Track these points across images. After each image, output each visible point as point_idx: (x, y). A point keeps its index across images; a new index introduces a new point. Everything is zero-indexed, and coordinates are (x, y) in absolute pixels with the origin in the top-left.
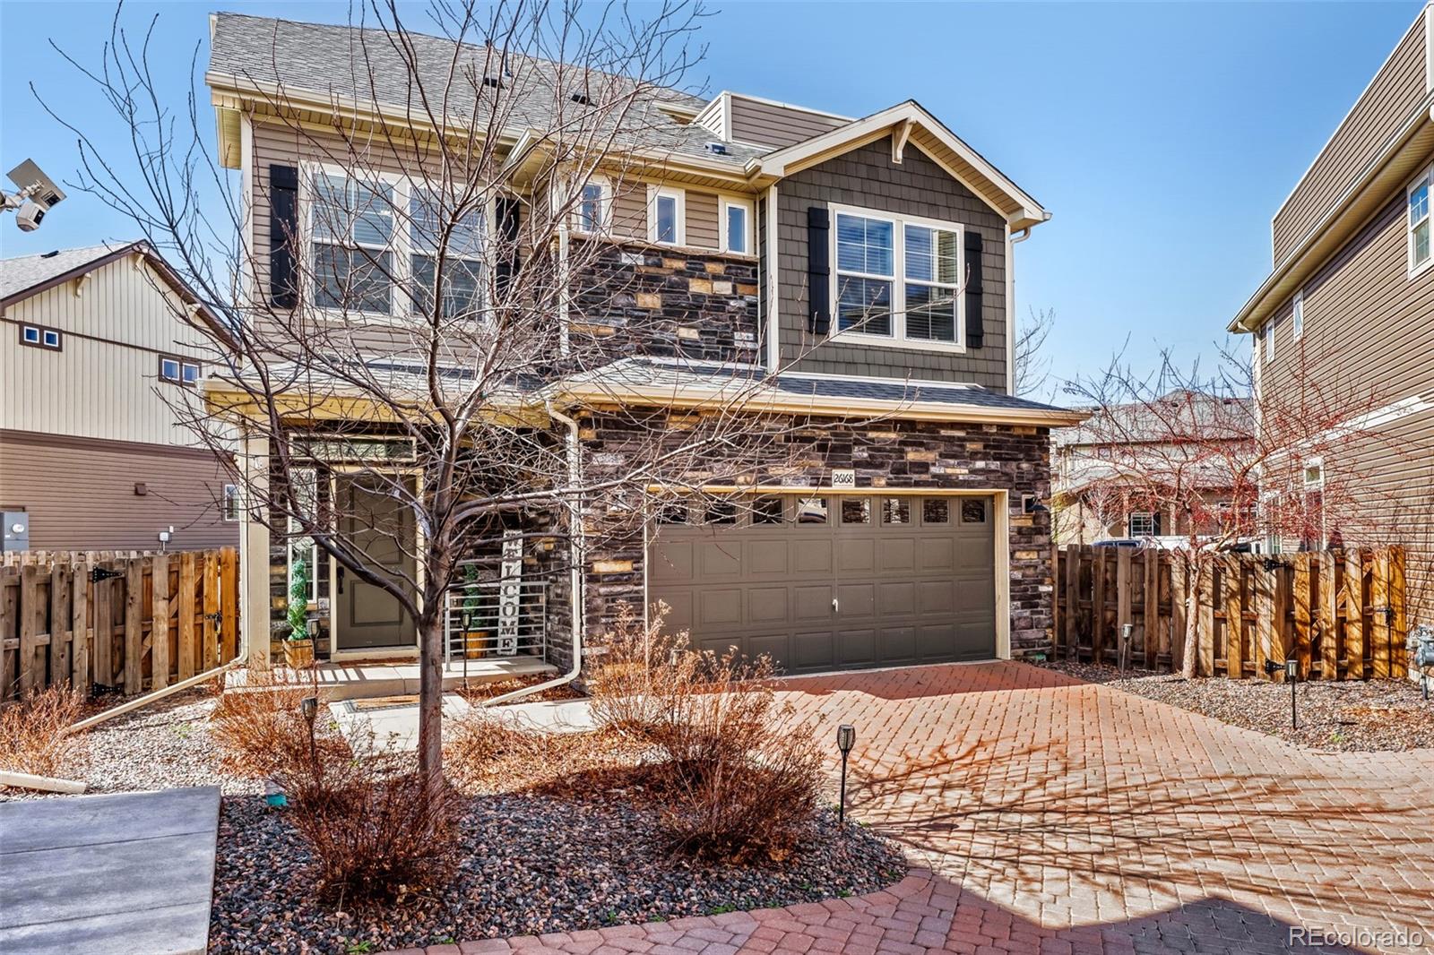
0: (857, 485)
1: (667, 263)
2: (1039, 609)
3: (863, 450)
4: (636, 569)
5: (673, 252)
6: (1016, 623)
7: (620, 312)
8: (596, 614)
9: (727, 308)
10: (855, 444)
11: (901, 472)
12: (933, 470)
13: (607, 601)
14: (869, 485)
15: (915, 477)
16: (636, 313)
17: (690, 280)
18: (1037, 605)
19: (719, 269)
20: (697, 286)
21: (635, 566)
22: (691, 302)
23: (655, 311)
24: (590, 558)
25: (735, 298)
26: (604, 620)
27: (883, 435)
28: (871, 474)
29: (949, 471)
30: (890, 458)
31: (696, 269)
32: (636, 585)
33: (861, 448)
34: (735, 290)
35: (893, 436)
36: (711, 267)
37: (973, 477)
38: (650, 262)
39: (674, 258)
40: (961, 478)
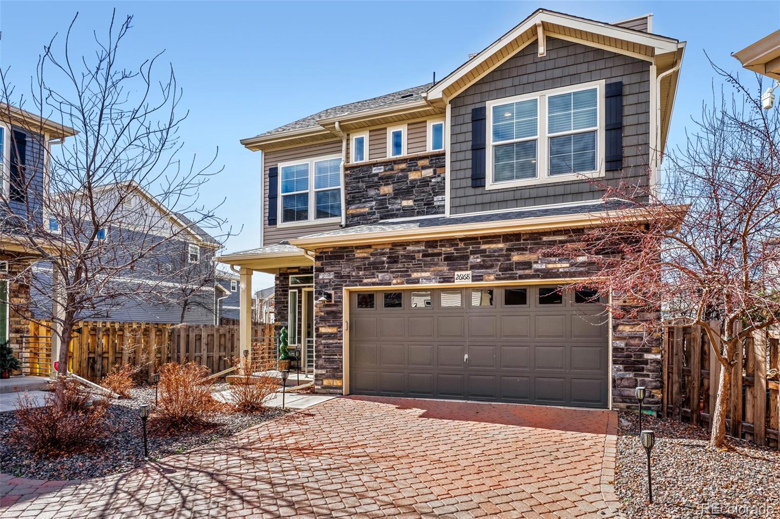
0: (473, 281)
1: (396, 167)
2: (645, 372)
3: (477, 258)
4: (339, 332)
5: (399, 160)
6: (618, 382)
7: (371, 199)
8: (320, 353)
9: (430, 184)
10: (471, 254)
11: (508, 270)
12: (535, 266)
13: (325, 347)
14: (482, 280)
15: (520, 272)
16: (379, 198)
17: (409, 173)
18: (642, 369)
19: (426, 162)
20: (413, 176)
21: (339, 330)
22: (409, 185)
23: (390, 194)
24: (317, 325)
25: (435, 177)
26: (323, 357)
27: (493, 246)
28: (483, 272)
29: (550, 266)
30: (499, 261)
31: (412, 166)
32: (339, 340)
33: (476, 256)
34: (435, 172)
35: (501, 246)
36: (421, 163)
37: (573, 269)
38: (387, 169)
39: (400, 163)
40: (561, 270)
